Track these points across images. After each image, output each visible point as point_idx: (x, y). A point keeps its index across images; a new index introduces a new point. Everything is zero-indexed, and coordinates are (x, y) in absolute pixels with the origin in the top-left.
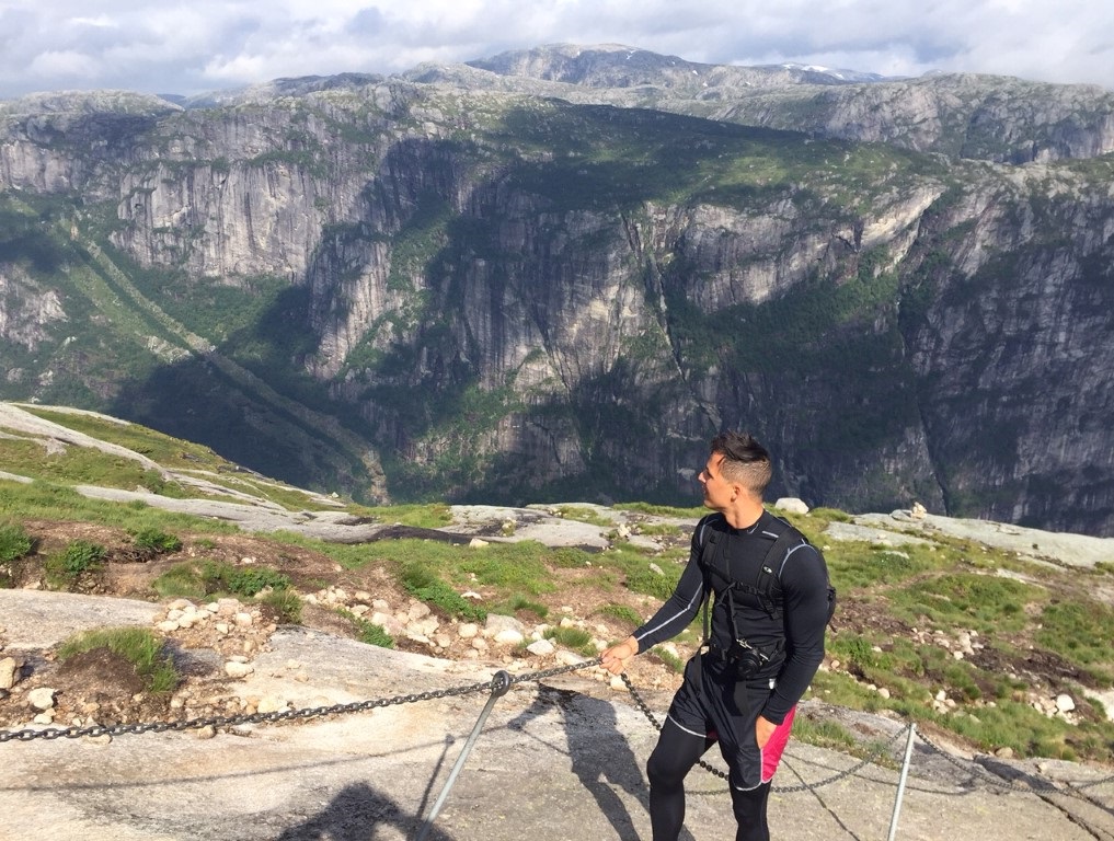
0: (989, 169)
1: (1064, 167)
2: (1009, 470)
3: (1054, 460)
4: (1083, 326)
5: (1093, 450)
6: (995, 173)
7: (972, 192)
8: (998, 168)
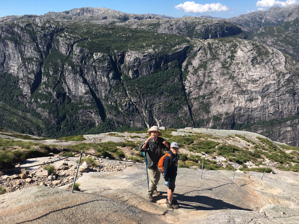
0: (199, 41)
1: (216, 40)
2: (208, 115)
3: (218, 111)
4: (223, 79)
5: (227, 108)
6: (201, 42)
7: (196, 46)
8: (201, 40)
